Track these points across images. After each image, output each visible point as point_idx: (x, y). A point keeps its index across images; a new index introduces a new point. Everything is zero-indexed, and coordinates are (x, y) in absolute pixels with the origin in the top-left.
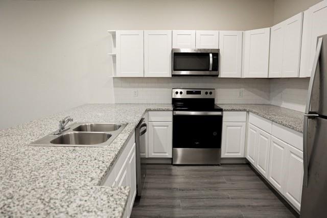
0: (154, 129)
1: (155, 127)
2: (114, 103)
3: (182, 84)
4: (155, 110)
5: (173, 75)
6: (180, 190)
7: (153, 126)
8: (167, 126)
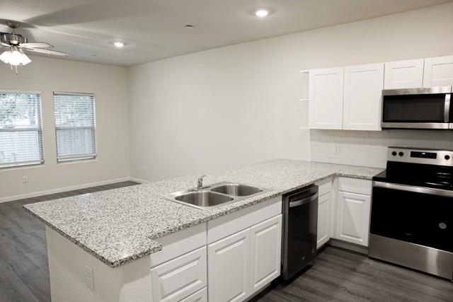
0: (345, 202)
1: (347, 200)
2: (309, 160)
3: (406, 141)
4: (347, 176)
5: (383, 128)
6: (348, 292)
7: (344, 197)
8: (364, 201)
